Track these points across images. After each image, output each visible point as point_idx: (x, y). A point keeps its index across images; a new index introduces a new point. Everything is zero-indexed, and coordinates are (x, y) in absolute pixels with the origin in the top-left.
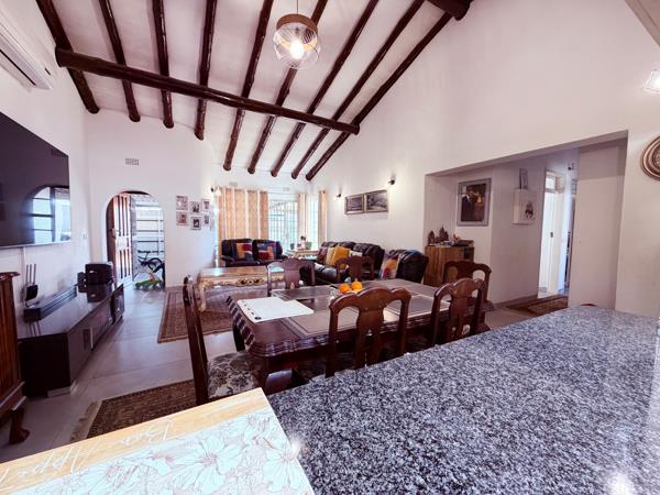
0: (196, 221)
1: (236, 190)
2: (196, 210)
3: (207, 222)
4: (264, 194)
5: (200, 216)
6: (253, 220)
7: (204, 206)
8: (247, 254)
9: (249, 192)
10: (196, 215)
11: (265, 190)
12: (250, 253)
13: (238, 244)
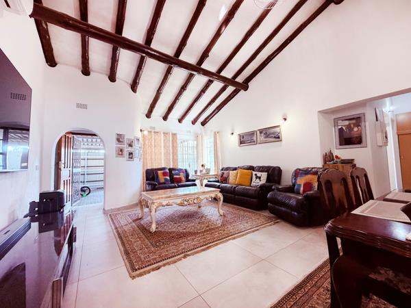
0: (131, 154)
1: (155, 132)
2: (130, 145)
4: (174, 135)
5: (134, 150)
6: (167, 154)
7: (136, 142)
8: (166, 180)
9: (164, 133)
10: (130, 149)
11: (174, 132)
12: (168, 178)
13: (159, 172)
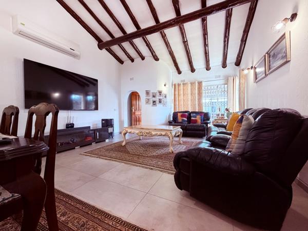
0: (154, 102)
1: (183, 84)
2: (154, 96)
3: (160, 102)
4: (200, 83)
5: (157, 99)
6: (193, 100)
7: (158, 94)
8: (183, 120)
9: (191, 83)
10: (154, 99)
12: (186, 119)
13: (179, 114)
